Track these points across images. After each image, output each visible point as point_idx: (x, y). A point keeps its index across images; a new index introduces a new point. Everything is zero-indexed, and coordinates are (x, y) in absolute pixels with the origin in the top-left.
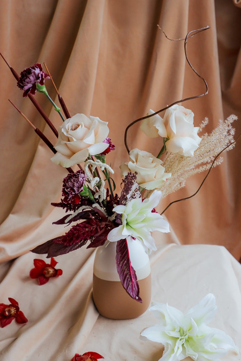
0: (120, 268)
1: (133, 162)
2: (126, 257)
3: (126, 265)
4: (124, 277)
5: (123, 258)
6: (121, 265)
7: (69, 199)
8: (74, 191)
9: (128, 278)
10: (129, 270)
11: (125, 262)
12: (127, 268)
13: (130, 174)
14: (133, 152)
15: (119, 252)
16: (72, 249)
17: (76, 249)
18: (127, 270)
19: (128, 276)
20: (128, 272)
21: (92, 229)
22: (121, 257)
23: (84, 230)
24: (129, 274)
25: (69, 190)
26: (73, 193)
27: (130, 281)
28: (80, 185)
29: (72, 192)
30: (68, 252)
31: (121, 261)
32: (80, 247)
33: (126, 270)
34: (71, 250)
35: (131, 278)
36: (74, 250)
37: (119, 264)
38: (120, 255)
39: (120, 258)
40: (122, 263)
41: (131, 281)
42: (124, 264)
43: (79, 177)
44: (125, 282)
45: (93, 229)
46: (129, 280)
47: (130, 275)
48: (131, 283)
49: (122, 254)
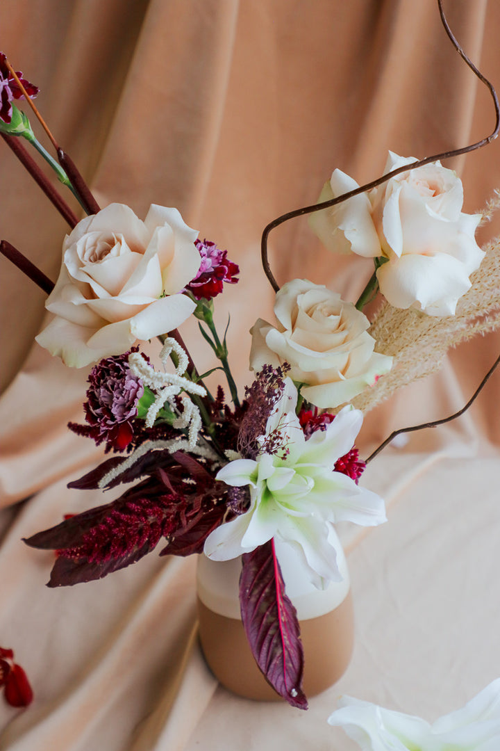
0: (251, 608)
1: (283, 330)
2: (268, 576)
3: (267, 598)
4: (261, 633)
5: (261, 579)
6: (253, 600)
7: (102, 433)
8: (113, 418)
9: (273, 636)
10: (275, 613)
11: (267, 590)
12: (270, 609)
13: (270, 371)
14: (286, 292)
15: (251, 560)
16: (115, 567)
17: (125, 565)
18: (271, 613)
19: (271, 632)
20: (272, 619)
21: (164, 516)
22: (256, 574)
23: (142, 521)
24: (275, 624)
25: (98, 411)
26: (110, 422)
27: (276, 645)
28: (128, 401)
29: (106, 420)
30: (104, 575)
31: (256, 586)
32: (137, 560)
33: (268, 613)
34: (111, 569)
35: (280, 636)
36: (120, 568)
37: (250, 594)
38: (254, 569)
39: (253, 577)
40: (256, 592)
41: (279, 646)
42: (263, 595)
43: (127, 378)
44: (265, 649)
45: (168, 517)
46: (275, 641)
47: (278, 628)
48: (279, 652)
49: (259, 567)
